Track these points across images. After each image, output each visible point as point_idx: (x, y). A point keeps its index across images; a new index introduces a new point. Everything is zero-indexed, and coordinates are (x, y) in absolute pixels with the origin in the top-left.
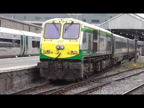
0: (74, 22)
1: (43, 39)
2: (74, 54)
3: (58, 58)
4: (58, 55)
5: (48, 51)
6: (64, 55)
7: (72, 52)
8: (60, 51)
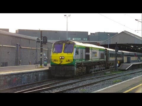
0: (71, 43)
1: (53, 53)
2: (70, 61)
3: (61, 64)
4: (61, 62)
5: (55, 60)
6: (64, 62)
7: (69, 60)
8: (62, 60)
